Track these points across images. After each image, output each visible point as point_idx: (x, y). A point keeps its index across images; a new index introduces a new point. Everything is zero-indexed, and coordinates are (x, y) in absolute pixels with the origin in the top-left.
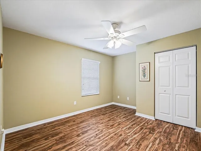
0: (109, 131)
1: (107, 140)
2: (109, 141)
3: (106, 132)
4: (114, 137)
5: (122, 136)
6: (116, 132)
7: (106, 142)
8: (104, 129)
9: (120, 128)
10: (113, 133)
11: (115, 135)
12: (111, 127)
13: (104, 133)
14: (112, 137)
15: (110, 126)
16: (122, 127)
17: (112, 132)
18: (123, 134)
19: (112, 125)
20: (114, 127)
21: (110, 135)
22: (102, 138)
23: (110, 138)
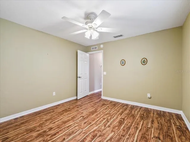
0: (97, 127)
1: (98, 118)
2: (96, 118)
3: (100, 125)
4: (92, 121)
5: (84, 122)
6: (89, 126)
7: (98, 116)
8: (104, 129)
9: (84, 132)
10: (92, 125)
11: (90, 123)
12: (96, 132)
13: (102, 123)
14: (93, 120)
15: (98, 135)
16: (81, 134)
17: (94, 125)
18: (83, 124)
19: (94, 136)
20: (92, 134)
21: (96, 122)
22: (102, 119)
23: (95, 119)
